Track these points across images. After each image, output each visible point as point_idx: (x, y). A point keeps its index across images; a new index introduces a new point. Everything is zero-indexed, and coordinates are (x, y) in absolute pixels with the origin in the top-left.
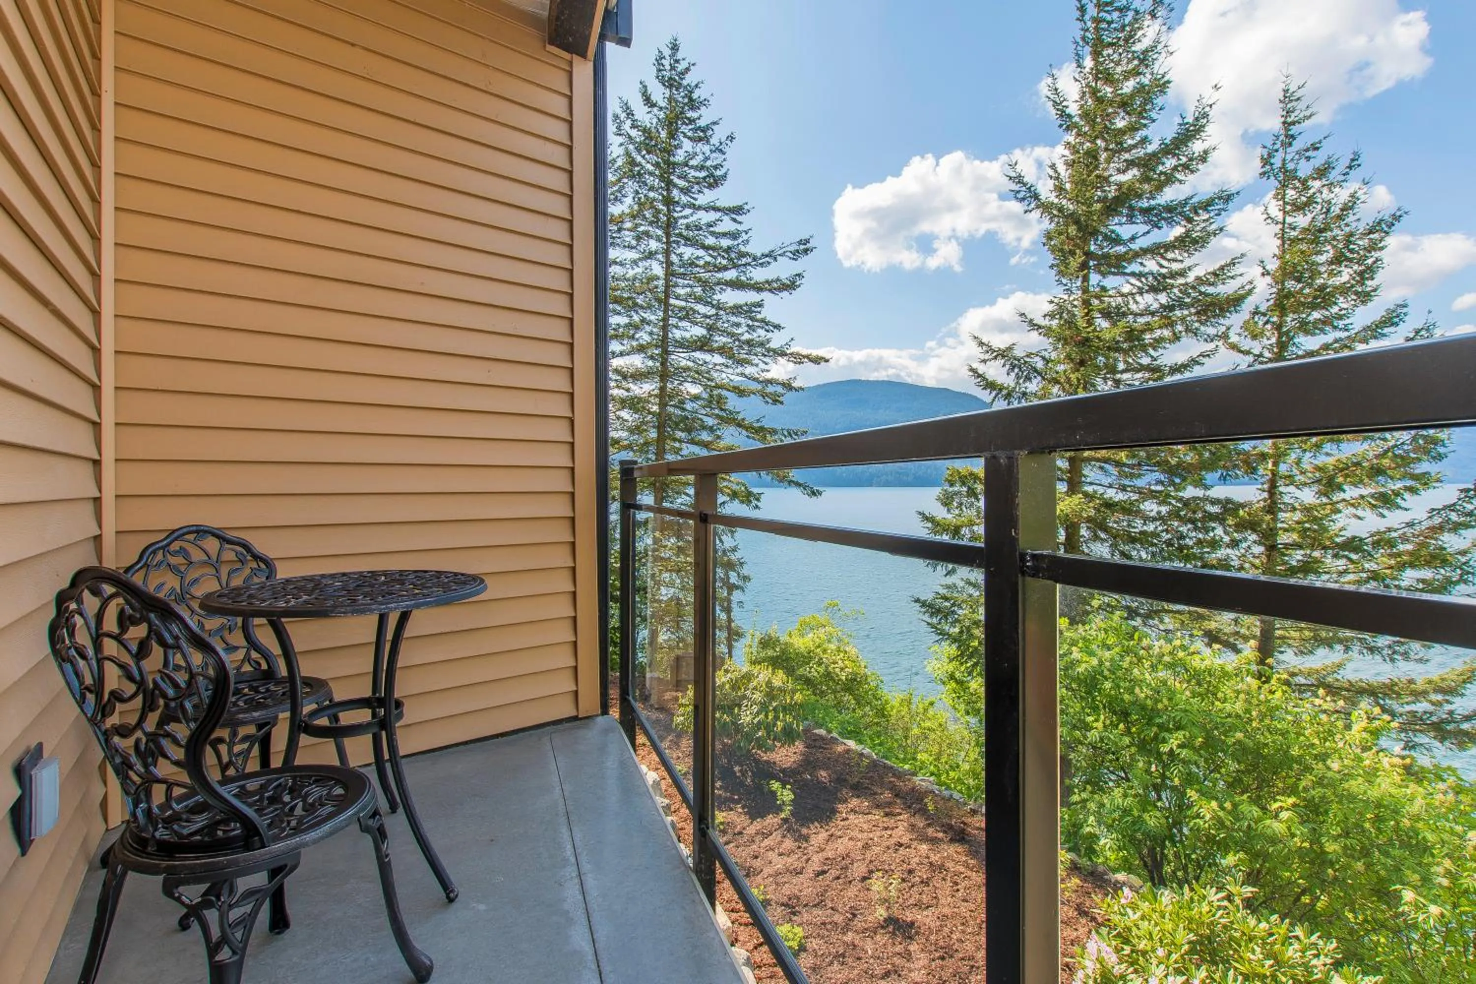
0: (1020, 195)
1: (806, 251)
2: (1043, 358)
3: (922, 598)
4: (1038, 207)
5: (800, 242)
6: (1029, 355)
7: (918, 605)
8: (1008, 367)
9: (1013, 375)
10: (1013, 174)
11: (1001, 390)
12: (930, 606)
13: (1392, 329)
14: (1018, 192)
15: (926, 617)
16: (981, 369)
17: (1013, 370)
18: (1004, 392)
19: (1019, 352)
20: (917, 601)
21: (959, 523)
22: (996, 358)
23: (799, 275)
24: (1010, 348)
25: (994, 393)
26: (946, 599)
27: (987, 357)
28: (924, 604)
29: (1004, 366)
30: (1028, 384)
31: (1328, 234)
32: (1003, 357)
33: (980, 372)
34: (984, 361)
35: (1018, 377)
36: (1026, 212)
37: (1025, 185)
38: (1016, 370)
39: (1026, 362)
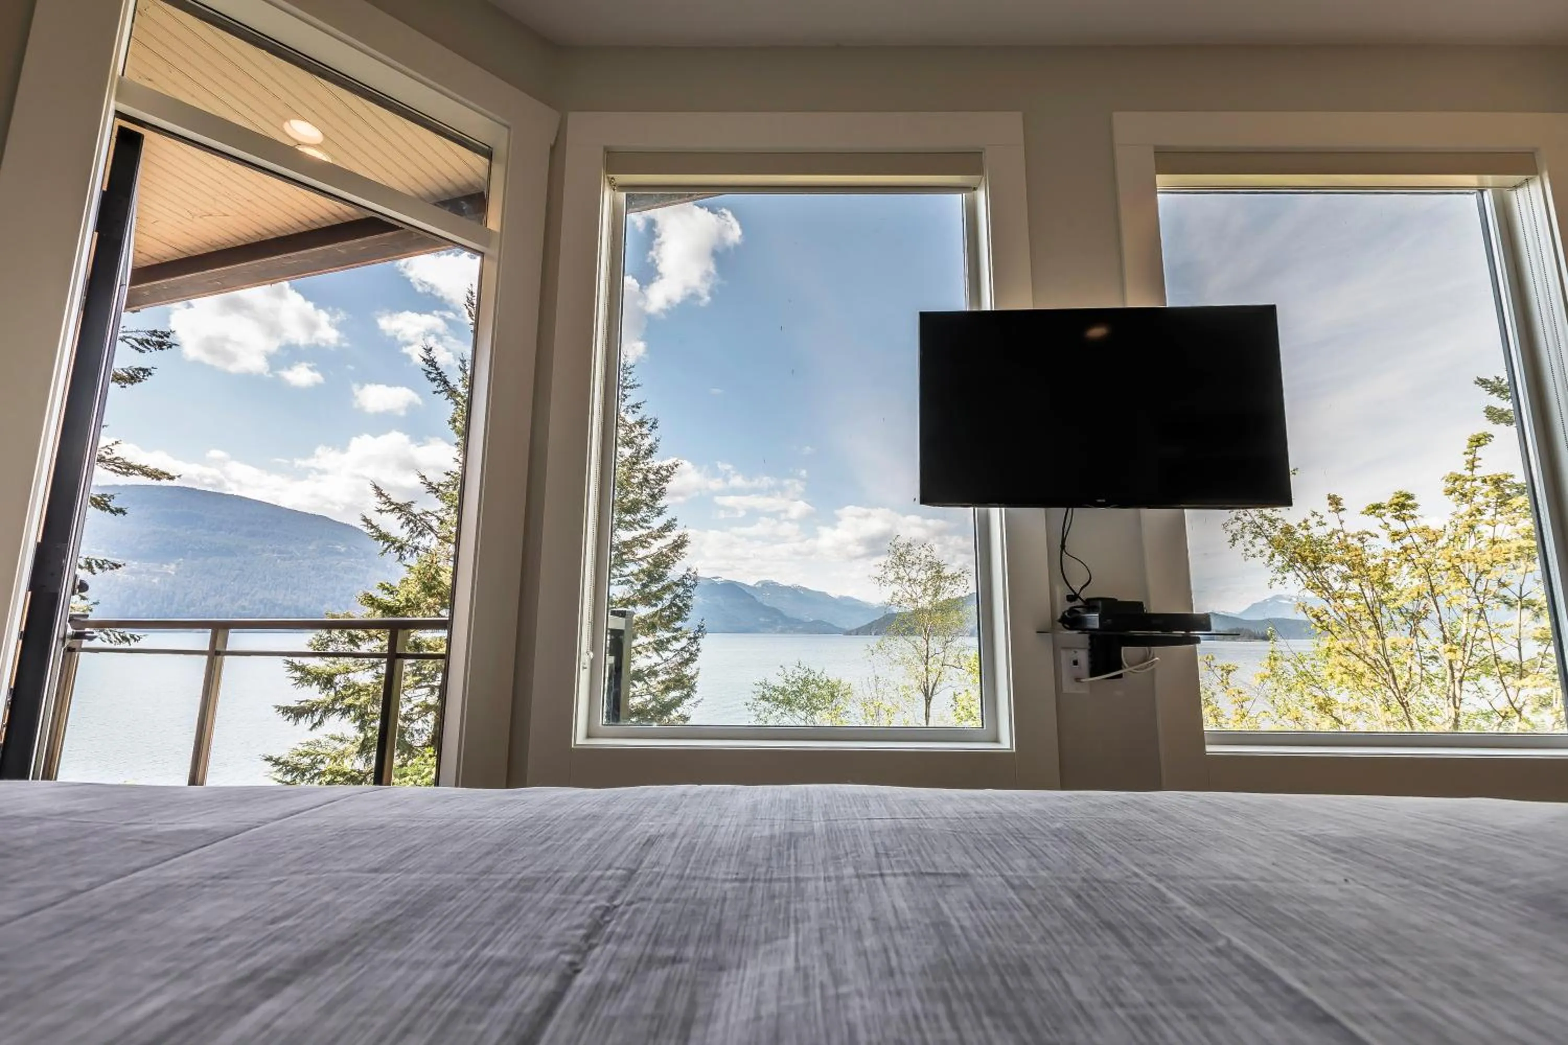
0: (432, 376)
1: (161, 345)
2: (438, 518)
3: (275, 757)
4: (446, 390)
5: (154, 333)
6: (426, 513)
7: (269, 763)
8: (403, 520)
9: (407, 529)
10: (427, 357)
11: (393, 543)
12: (285, 764)
13: (669, 533)
14: (430, 373)
15: (279, 776)
16: (376, 519)
17: (408, 524)
18: (397, 545)
19: (416, 509)
20: (269, 759)
21: (332, 671)
22: (394, 509)
23: (145, 370)
24: (409, 505)
25: (386, 545)
26: (307, 754)
27: (384, 507)
28: (277, 763)
29: (400, 518)
30: (420, 539)
31: (638, 467)
32: (400, 510)
33: (374, 523)
34: (380, 511)
35: (412, 530)
36: (435, 392)
37: (437, 369)
38: (411, 525)
39: (422, 519)
